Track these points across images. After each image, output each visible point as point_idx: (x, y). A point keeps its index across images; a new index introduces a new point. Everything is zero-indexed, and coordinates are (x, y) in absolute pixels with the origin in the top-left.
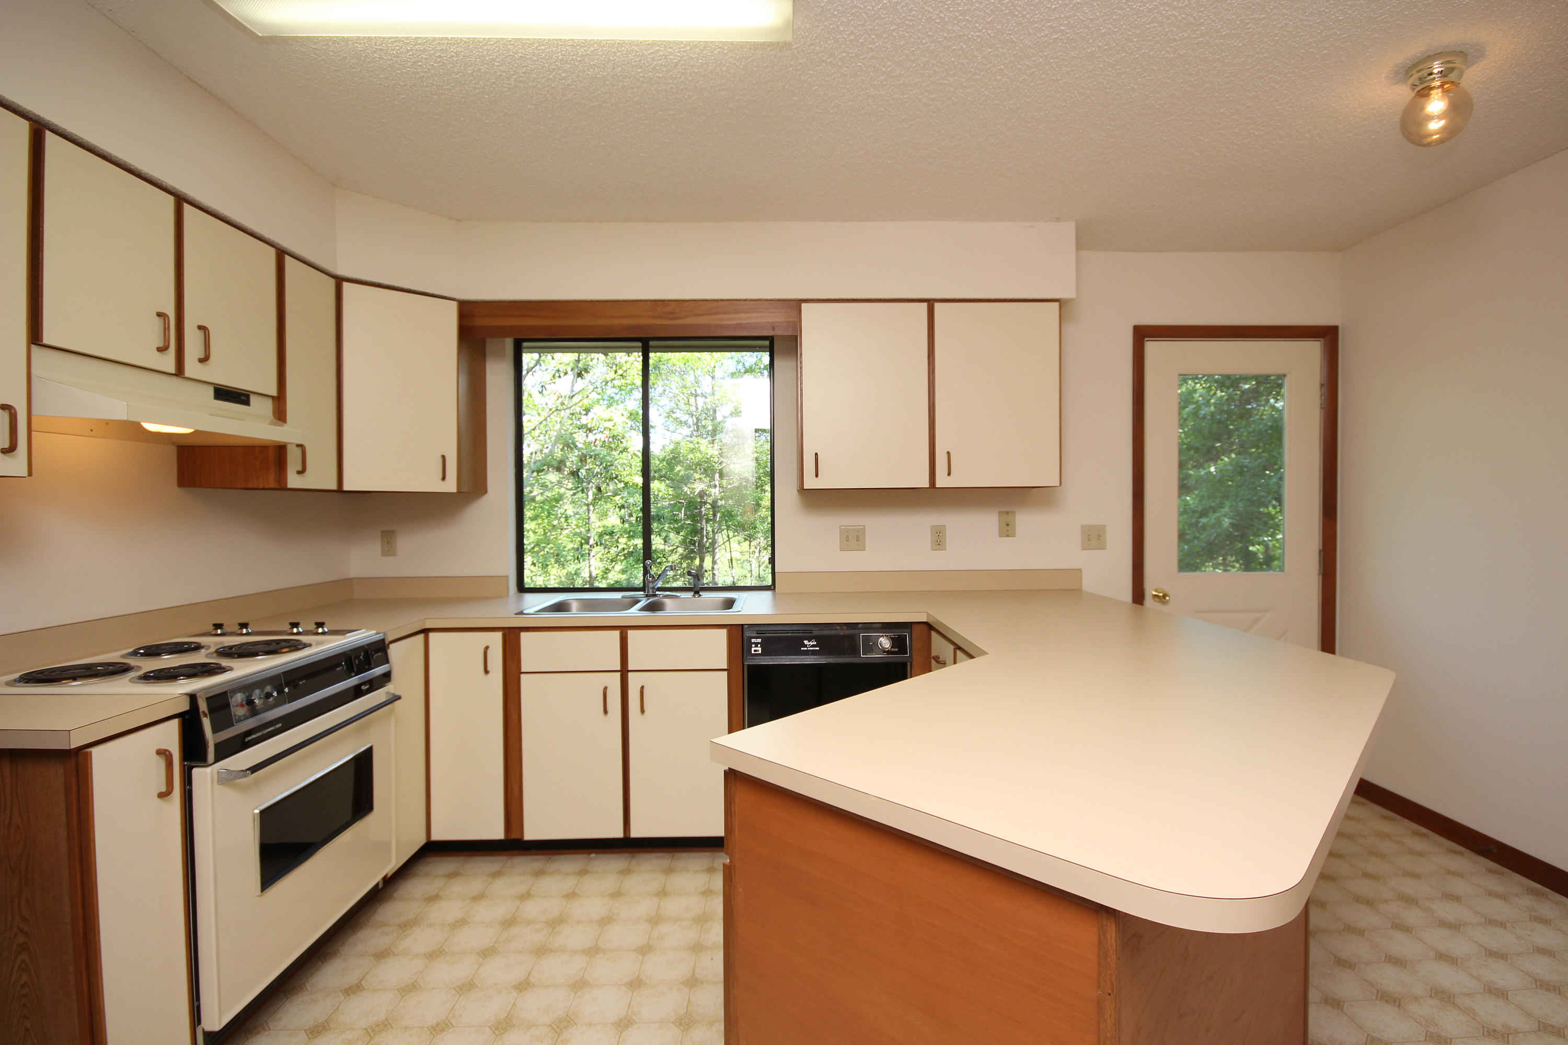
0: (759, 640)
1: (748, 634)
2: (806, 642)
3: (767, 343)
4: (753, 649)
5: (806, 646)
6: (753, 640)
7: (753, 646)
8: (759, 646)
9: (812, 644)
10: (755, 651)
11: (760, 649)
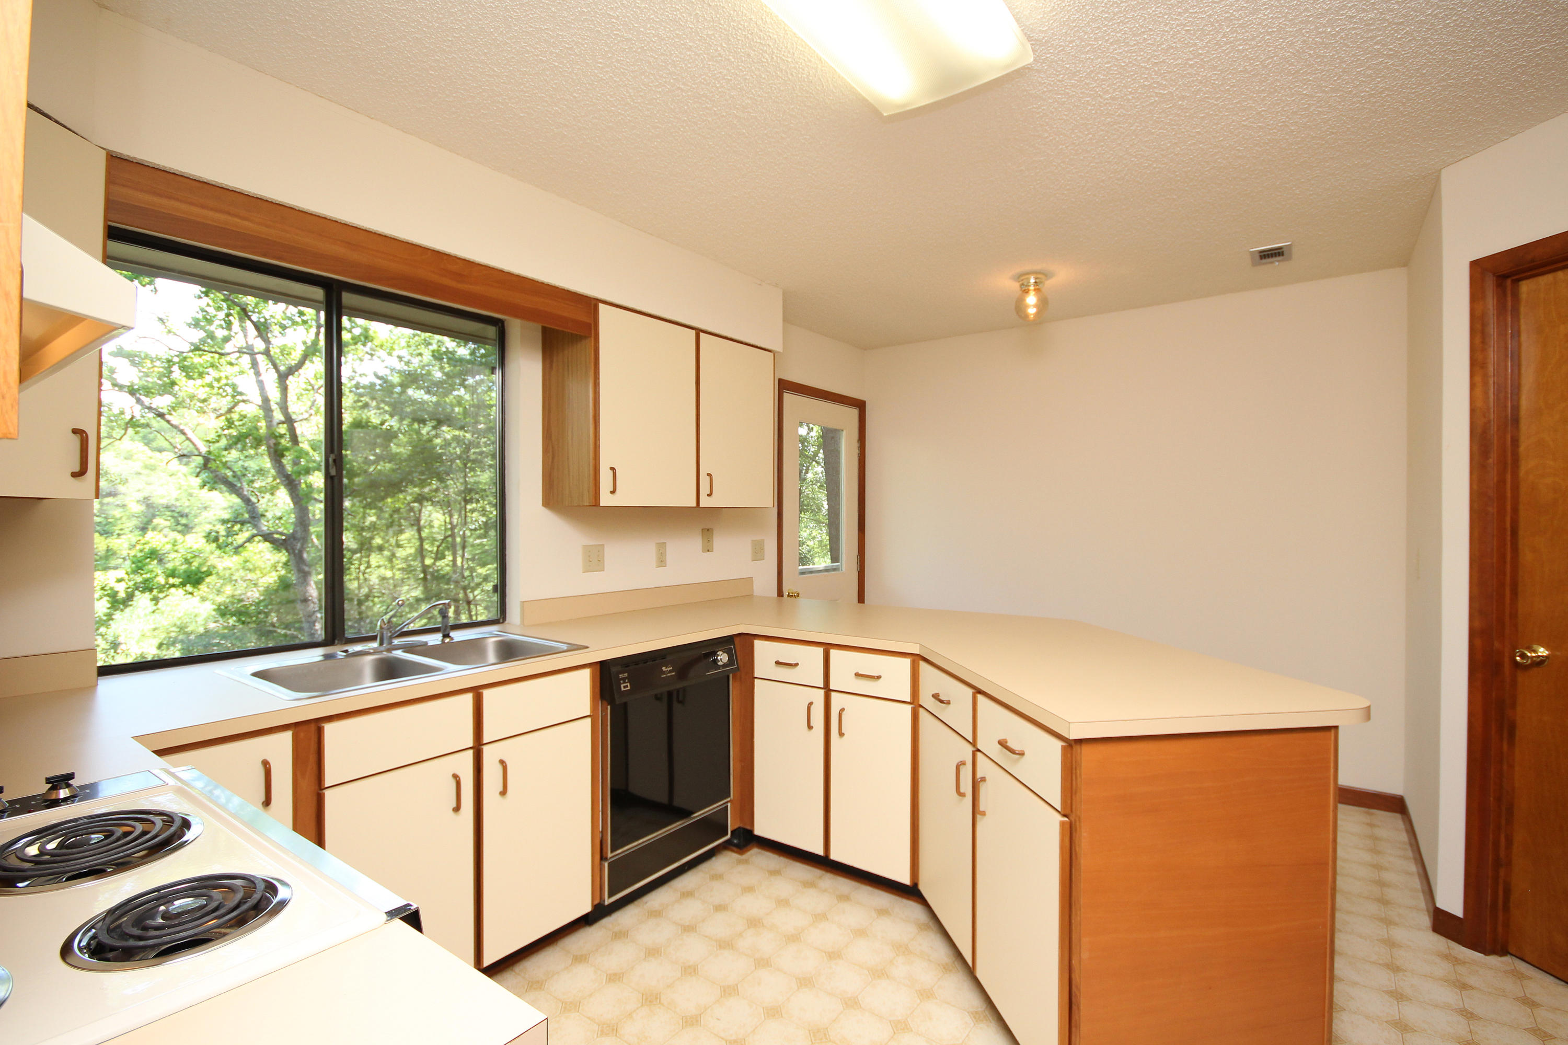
0: (626, 675)
1: (614, 670)
2: (664, 668)
3: (491, 331)
4: (622, 686)
5: (664, 673)
6: (621, 676)
7: (622, 682)
8: (627, 681)
9: (669, 669)
10: (624, 687)
11: (628, 684)
